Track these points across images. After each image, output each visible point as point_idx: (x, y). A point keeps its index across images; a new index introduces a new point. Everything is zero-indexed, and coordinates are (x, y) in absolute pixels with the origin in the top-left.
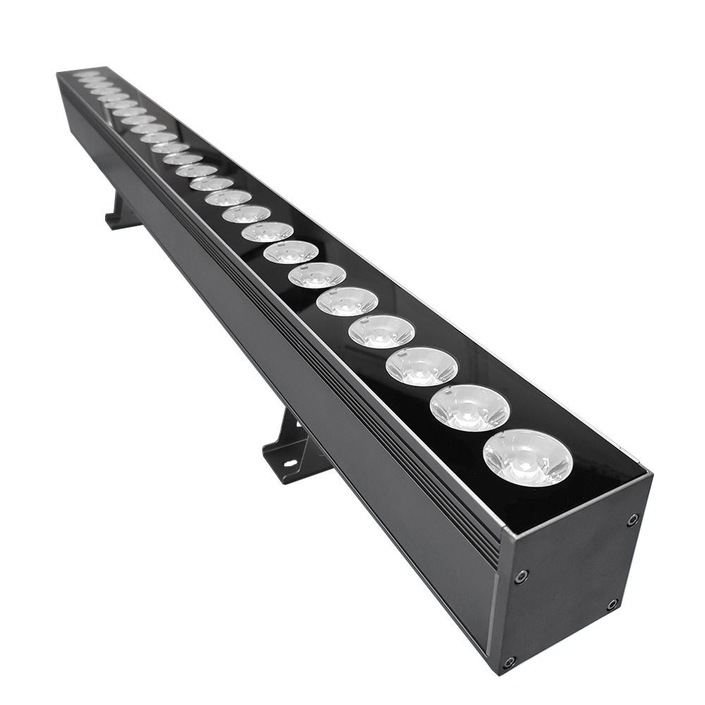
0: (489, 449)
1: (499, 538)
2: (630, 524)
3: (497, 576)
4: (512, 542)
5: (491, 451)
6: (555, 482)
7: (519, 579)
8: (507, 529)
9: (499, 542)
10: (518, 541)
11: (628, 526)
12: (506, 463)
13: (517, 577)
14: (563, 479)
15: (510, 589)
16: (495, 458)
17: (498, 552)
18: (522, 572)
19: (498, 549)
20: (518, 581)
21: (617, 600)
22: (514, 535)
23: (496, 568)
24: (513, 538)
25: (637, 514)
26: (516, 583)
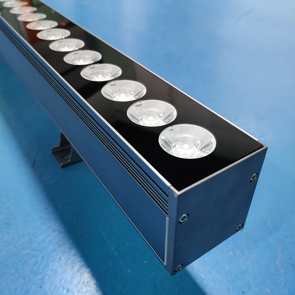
0: (163, 137)
1: (167, 194)
2: (252, 180)
3: (167, 219)
4: (176, 196)
5: (163, 138)
6: (204, 155)
7: (182, 220)
8: (172, 188)
9: (167, 196)
10: (179, 196)
11: (251, 181)
12: (173, 145)
13: (181, 219)
14: (210, 153)
15: (176, 227)
16: (165, 142)
17: (167, 203)
18: (184, 215)
19: (167, 201)
20: (181, 221)
21: (242, 224)
22: (177, 192)
23: (167, 213)
24: (176, 193)
25: (256, 174)
26: (180, 222)
